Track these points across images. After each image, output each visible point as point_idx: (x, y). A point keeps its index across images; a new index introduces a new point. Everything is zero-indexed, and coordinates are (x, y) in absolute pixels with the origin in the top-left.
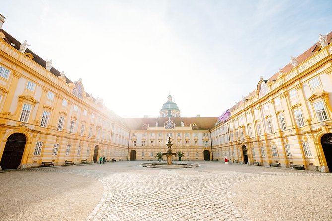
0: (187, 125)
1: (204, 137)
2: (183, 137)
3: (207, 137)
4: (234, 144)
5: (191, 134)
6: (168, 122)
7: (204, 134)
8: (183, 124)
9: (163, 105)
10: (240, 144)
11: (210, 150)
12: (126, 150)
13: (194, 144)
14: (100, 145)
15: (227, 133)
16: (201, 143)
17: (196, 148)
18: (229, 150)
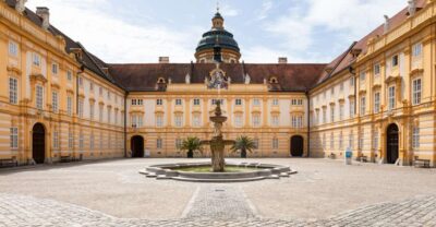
0: (256, 80)
1: (294, 108)
2: (247, 108)
3: (300, 108)
4: (365, 121)
5: (265, 100)
6: (215, 74)
7: (293, 102)
8: (248, 79)
9: (201, 38)
10: (381, 121)
11: (305, 136)
12: (121, 136)
13: (270, 123)
14: (47, 124)
15: (350, 97)
16: (285, 121)
17: (276, 131)
18: (351, 135)
